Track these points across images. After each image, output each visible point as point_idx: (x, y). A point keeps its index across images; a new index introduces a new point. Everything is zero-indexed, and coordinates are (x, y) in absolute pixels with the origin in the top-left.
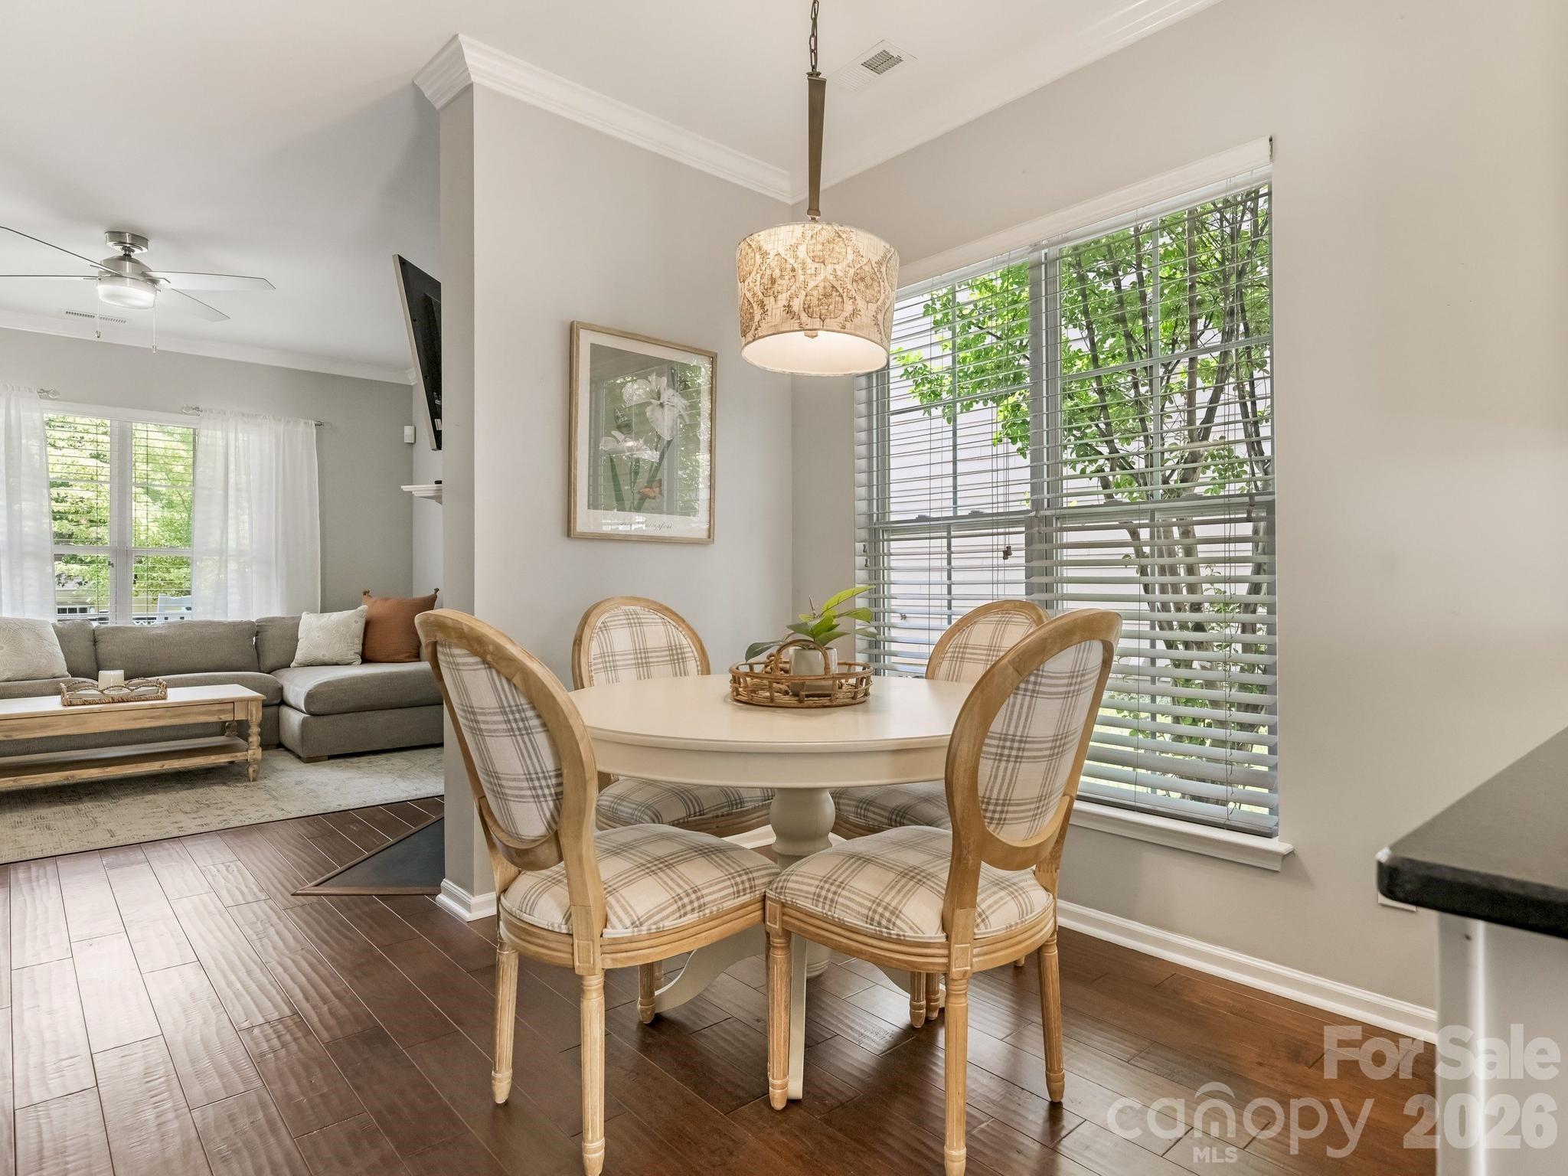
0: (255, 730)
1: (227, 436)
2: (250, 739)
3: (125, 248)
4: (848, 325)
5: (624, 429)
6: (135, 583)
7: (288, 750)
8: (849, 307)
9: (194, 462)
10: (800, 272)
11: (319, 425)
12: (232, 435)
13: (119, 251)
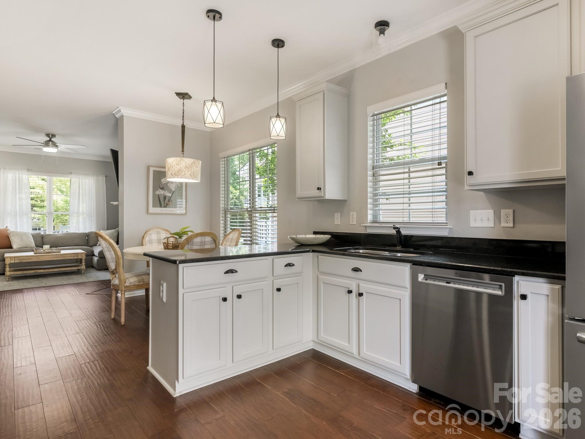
0: (83, 261)
1: (79, 180)
2: (82, 263)
3: (50, 138)
4: (183, 177)
5: (162, 189)
6: (53, 222)
7: (95, 268)
8: (183, 173)
9: (70, 186)
10: (174, 167)
11: (106, 177)
12: (81, 180)
13: (48, 139)
